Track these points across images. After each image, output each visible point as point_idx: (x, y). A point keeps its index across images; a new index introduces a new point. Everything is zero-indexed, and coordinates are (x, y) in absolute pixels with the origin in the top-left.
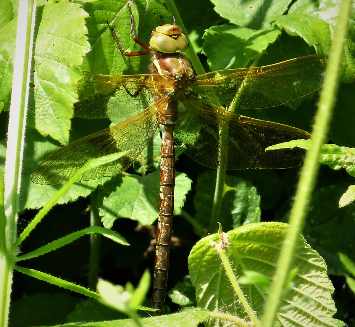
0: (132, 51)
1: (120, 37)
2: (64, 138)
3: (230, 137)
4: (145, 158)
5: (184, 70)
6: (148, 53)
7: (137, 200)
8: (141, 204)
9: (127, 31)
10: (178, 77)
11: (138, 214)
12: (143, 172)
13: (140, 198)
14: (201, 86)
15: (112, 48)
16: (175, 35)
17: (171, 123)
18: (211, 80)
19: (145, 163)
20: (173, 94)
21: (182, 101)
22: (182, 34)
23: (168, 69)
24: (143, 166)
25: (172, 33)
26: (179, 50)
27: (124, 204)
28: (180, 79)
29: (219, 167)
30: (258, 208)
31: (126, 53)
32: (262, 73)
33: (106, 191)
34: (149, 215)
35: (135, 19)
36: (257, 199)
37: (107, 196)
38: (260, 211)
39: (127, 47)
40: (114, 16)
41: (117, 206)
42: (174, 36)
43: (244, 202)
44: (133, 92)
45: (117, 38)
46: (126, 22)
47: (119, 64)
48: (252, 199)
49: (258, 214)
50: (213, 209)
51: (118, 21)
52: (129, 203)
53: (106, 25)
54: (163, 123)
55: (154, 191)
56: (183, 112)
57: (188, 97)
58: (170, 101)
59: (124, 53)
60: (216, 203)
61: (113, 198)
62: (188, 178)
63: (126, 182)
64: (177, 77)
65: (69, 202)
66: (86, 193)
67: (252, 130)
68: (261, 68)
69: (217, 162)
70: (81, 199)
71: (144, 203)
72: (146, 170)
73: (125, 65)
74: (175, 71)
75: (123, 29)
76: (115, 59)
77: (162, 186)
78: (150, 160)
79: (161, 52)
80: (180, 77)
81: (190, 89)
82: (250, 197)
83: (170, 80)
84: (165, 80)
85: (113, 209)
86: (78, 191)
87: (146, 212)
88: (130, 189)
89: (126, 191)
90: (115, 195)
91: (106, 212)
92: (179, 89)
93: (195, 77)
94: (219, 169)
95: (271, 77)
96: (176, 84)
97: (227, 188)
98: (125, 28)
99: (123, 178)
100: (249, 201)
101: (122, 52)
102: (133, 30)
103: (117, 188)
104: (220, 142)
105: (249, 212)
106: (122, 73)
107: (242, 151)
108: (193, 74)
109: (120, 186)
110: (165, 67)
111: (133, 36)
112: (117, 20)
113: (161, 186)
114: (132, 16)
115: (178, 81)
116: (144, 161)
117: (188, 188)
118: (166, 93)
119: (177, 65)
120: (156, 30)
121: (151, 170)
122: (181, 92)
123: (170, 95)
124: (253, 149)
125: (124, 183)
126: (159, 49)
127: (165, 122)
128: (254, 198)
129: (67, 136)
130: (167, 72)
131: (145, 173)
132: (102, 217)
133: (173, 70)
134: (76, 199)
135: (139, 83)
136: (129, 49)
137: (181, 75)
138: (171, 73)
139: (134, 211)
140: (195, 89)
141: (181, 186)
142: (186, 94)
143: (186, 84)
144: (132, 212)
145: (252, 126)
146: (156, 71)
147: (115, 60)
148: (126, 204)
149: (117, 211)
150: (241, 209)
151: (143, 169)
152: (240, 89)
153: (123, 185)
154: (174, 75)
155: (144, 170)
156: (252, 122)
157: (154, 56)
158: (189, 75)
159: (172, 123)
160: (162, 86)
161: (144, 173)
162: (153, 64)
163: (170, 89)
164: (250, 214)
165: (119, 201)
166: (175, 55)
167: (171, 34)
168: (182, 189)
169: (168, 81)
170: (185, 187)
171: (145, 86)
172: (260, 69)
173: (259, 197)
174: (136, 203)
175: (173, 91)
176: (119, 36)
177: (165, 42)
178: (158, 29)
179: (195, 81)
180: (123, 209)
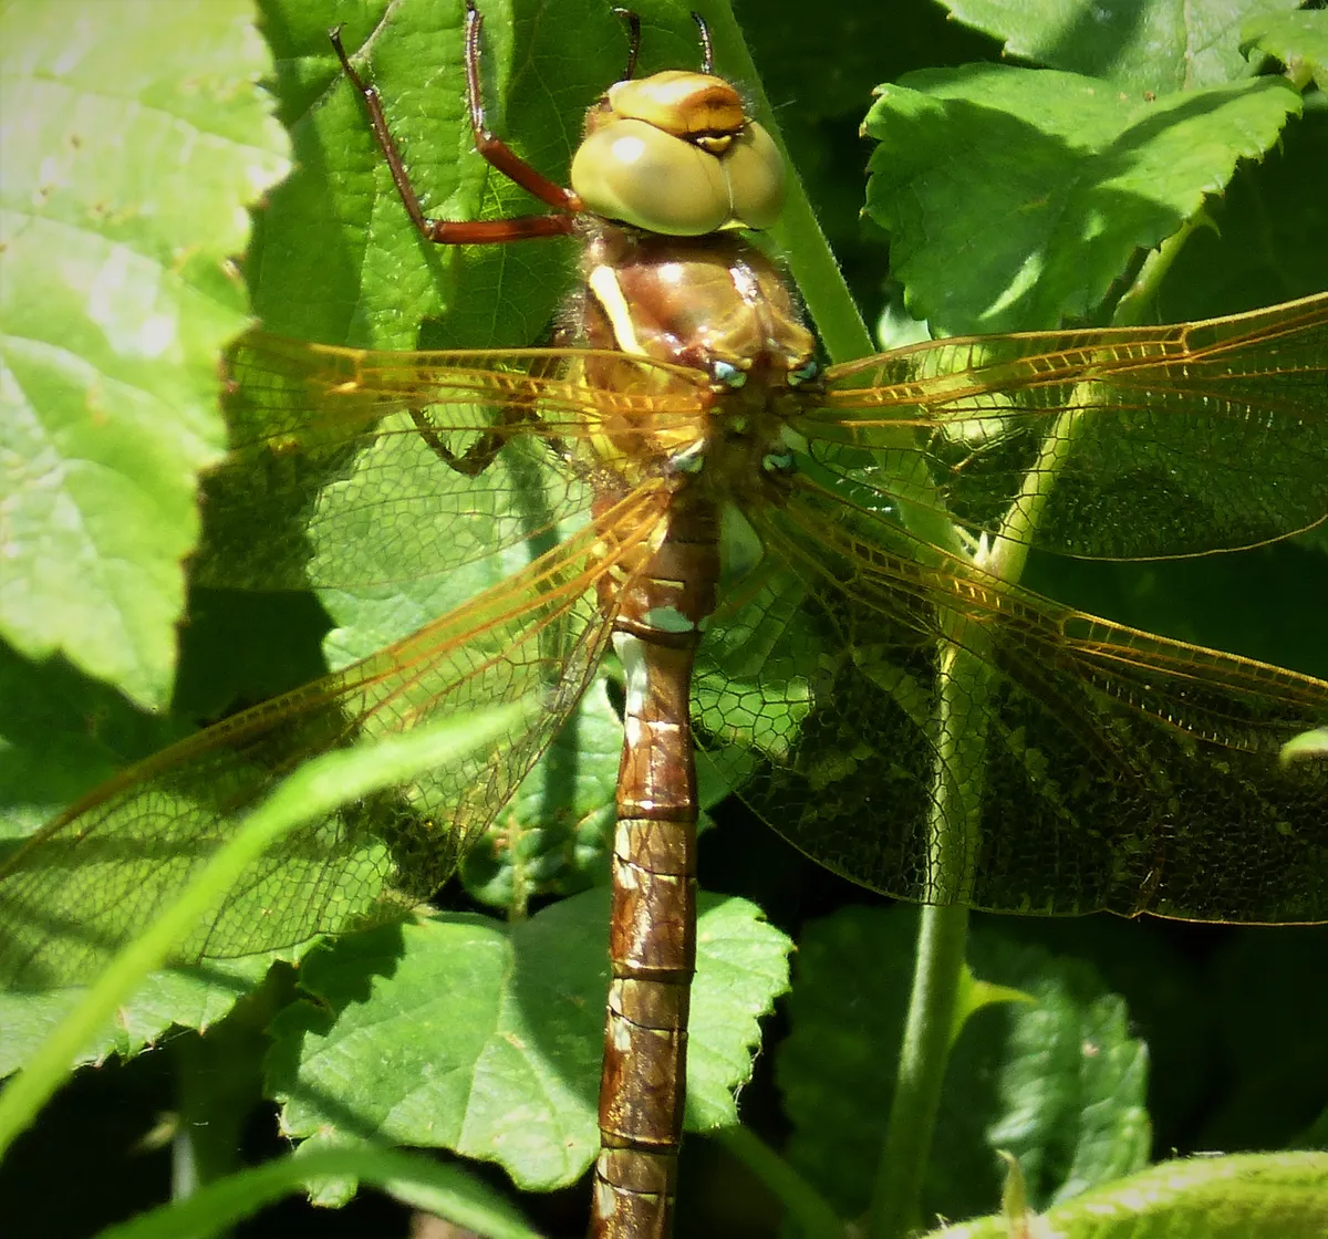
0: (471, 212)
1: (407, 135)
2: (147, 668)
3: (1002, 730)
4: (525, 823)
5: (764, 333)
6: (563, 228)
7: (490, 1047)
8: (513, 1073)
9: (446, 100)
10: (729, 368)
11: (497, 1124)
12: (512, 900)
13: (503, 1038)
14: (853, 423)
15: (359, 192)
16: (718, 134)
17: (681, 625)
18: (908, 391)
19: (525, 849)
20: (696, 467)
21: (743, 503)
22: (757, 128)
23: (673, 323)
24: (516, 867)
25: (702, 120)
26: (738, 219)
27: (414, 1069)
28: (738, 382)
29: (931, 893)
30: (1135, 1114)
31: (442, 223)
32: (1188, 356)
33: (318, 1003)
34: (560, 1131)
35: (493, 35)
36: (1126, 1062)
37: (323, 1026)
38: (1148, 1127)
39: (447, 188)
40: (373, 15)
41: (380, 1080)
42: (710, 140)
43: (1055, 1081)
44: (460, 445)
45: (390, 139)
46: (438, 52)
47: (397, 284)
48: (1100, 1062)
49: (1133, 1144)
50: (899, 1108)
51: (396, 41)
52: (448, 1068)
53: (330, 62)
54: (637, 624)
55: (581, 1002)
56: (744, 569)
57: (779, 484)
58: (678, 504)
59: (430, 224)
60: (912, 1075)
61: (354, 1036)
62: (772, 927)
63: (420, 948)
64: (721, 368)
65: (113, 1059)
66: (206, 1009)
67: (1125, 697)
68: (1185, 333)
69: (921, 865)
70: (177, 1041)
71: (526, 1065)
72: (529, 887)
73: (431, 292)
74: (711, 336)
75: (420, 86)
76: (375, 258)
77: (624, 978)
78: (556, 832)
79: (634, 228)
80: (739, 370)
81: (790, 437)
82: (1088, 1049)
83: (680, 384)
84: (655, 383)
85: (360, 1100)
86: (158, 996)
87: (544, 1115)
88: (449, 991)
89: (425, 1001)
90: (368, 1023)
91: (317, 1117)
92: (734, 436)
93: (820, 371)
94: (929, 903)
95: (1232, 380)
96: (716, 410)
97: (977, 994)
98: (434, 83)
99: (406, 928)
100: (1084, 1071)
101: (417, 219)
102: (481, 99)
103: (377, 980)
104: (944, 751)
105: (1087, 1136)
106: (410, 338)
107: (1066, 814)
108: (810, 358)
109: (389, 971)
110: (656, 313)
111: (479, 130)
112: (390, 40)
113: (617, 977)
114: (477, 14)
115: (730, 392)
116: (519, 838)
117: (771, 980)
118: (661, 458)
119: (726, 300)
120: (606, 100)
121: (559, 887)
122: (738, 454)
123: (681, 473)
124: (1130, 805)
125: (413, 956)
126: (623, 210)
127: (647, 617)
128: (1114, 1053)
129: (163, 656)
130: (671, 338)
131: (523, 903)
132: (297, 1141)
133: (702, 329)
134: (151, 1040)
135: (495, 395)
136: (453, 199)
137: (744, 357)
138: (691, 345)
139: (475, 1107)
140: (816, 441)
141: (732, 972)
142: (768, 465)
143: (769, 408)
144: (462, 1114)
145: (1127, 672)
146: (603, 332)
147: (376, 261)
148: (428, 1071)
149: (376, 1111)
150: (1040, 1114)
151: (515, 879)
152: (1049, 445)
153: (406, 967)
154: (704, 356)
155: (520, 885)
156: (1127, 649)
157: (596, 249)
158: (792, 361)
159: (687, 626)
160: (636, 419)
161: (521, 906)
162: (589, 290)
163: (684, 439)
164: (1091, 1147)
165: (389, 1053)
166: (714, 246)
167: (693, 128)
168: (738, 985)
169: (672, 389)
170: (757, 974)
171: (534, 417)
172: (1175, 335)
173: (1142, 1049)
174: (480, 1066)
175: (697, 447)
176: (398, 127)
177: (659, 171)
178: (622, 94)
179: (823, 393)
180: (413, 1096)
